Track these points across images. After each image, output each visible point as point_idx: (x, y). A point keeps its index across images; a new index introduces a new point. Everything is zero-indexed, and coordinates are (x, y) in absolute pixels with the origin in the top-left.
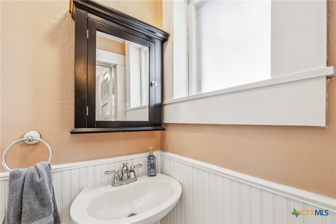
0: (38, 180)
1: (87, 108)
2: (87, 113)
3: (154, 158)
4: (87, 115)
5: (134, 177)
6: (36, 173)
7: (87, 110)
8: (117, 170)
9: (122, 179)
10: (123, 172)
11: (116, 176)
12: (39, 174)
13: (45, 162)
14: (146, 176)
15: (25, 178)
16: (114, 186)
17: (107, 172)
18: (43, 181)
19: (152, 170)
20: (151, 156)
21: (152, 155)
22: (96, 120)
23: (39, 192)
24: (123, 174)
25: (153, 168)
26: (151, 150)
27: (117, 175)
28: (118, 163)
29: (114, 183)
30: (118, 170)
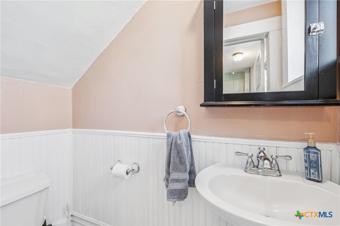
0: (179, 142)
1: (215, 81)
2: (215, 86)
3: (319, 153)
4: (215, 88)
5: (269, 167)
6: (179, 136)
7: (215, 84)
8: (250, 154)
9: (257, 167)
10: (259, 159)
11: (249, 162)
12: (180, 138)
13: (186, 130)
14: (302, 176)
15: (173, 139)
16: (246, 171)
17: (238, 153)
18: (182, 143)
19: (312, 171)
20: (312, 148)
21: (313, 146)
22: (224, 93)
23: (179, 151)
24: (259, 161)
25: (314, 167)
26: (311, 137)
27: (250, 160)
28: (255, 147)
29: (246, 168)
30: (252, 154)
